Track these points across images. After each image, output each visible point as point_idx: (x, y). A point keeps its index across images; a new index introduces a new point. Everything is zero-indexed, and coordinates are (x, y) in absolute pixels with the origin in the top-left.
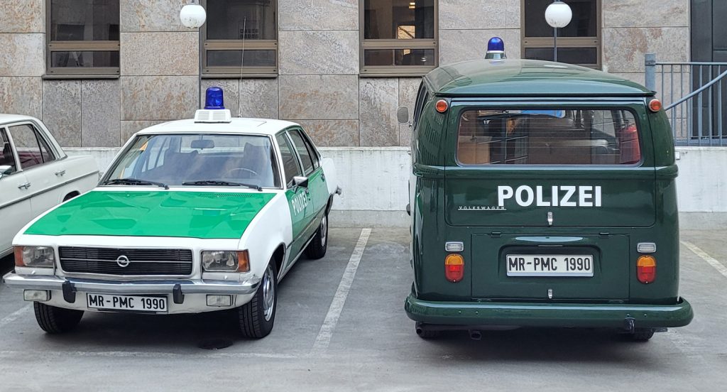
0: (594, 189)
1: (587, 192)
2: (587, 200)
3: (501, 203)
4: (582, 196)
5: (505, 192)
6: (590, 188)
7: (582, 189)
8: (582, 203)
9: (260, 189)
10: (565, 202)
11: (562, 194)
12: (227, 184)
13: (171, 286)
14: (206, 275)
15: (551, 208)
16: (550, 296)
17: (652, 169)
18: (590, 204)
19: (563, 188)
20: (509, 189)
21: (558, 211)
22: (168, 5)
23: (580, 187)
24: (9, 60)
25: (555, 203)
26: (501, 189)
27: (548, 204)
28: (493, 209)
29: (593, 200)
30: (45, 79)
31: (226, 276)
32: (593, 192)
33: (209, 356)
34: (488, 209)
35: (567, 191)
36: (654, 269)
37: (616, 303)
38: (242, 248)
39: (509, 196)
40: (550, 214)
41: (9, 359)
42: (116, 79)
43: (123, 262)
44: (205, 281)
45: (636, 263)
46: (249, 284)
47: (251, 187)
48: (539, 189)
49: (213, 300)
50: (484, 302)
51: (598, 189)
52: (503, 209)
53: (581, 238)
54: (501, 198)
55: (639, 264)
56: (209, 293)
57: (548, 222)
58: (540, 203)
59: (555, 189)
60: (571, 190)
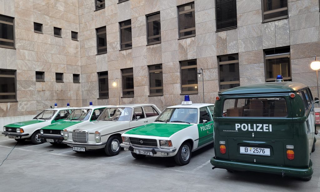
0: (269, 125)
1: (266, 126)
2: (266, 129)
3: (237, 129)
4: (265, 128)
5: (238, 126)
6: (267, 125)
7: (265, 125)
8: (265, 130)
9: (190, 124)
10: (258, 130)
11: (257, 127)
12: (181, 122)
13: (151, 149)
14: (161, 147)
15: (253, 132)
16: (255, 161)
17: (292, 118)
18: (268, 131)
19: (258, 125)
20: (239, 125)
21: (256, 133)
22: (209, 73)
23: (264, 125)
24: (173, 90)
25: (255, 130)
26: (236, 125)
27: (252, 130)
28: (234, 131)
29: (269, 129)
30: (181, 95)
31: (166, 147)
32: (269, 126)
33: (164, 169)
34: (233, 131)
35: (259, 126)
36: (293, 155)
37: (280, 166)
38: (169, 140)
39: (239, 127)
40: (253, 133)
41: (121, 165)
42: (197, 94)
43: (142, 142)
44: (161, 148)
45: (286, 152)
46: (171, 150)
47: (187, 123)
48: (249, 125)
49: (163, 154)
50: (233, 161)
51: (270, 126)
52: (237, 131)
53: (265, 142)
54: (237, 128)
55: (287, 153)
56: (162, 152)
57: (252, 136)
58: (250, 130)
59: (255, 125)
60: (261, 125)
